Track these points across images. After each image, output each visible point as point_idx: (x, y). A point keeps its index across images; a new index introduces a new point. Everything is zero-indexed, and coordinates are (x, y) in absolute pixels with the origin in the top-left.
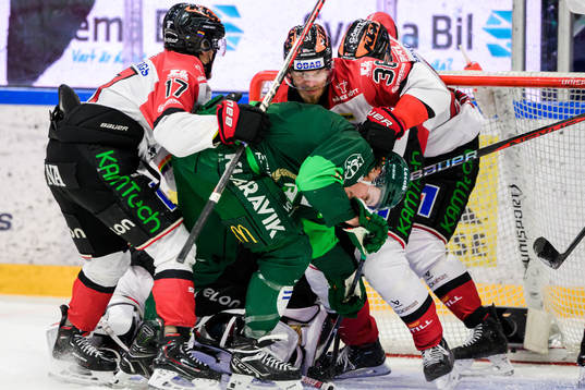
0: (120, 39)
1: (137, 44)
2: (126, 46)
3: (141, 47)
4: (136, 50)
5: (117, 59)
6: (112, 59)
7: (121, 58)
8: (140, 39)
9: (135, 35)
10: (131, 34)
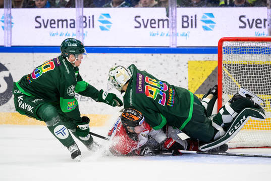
0: (168, 27)
1: (174, 29)
2: (170, 30)
3: (176, 30)
4: (174, 31)
5: (167, 35)
6: (165, 35)
7: (169, 34)
8: (176, 27)
9: (174, 26)
10: (172, 25)
